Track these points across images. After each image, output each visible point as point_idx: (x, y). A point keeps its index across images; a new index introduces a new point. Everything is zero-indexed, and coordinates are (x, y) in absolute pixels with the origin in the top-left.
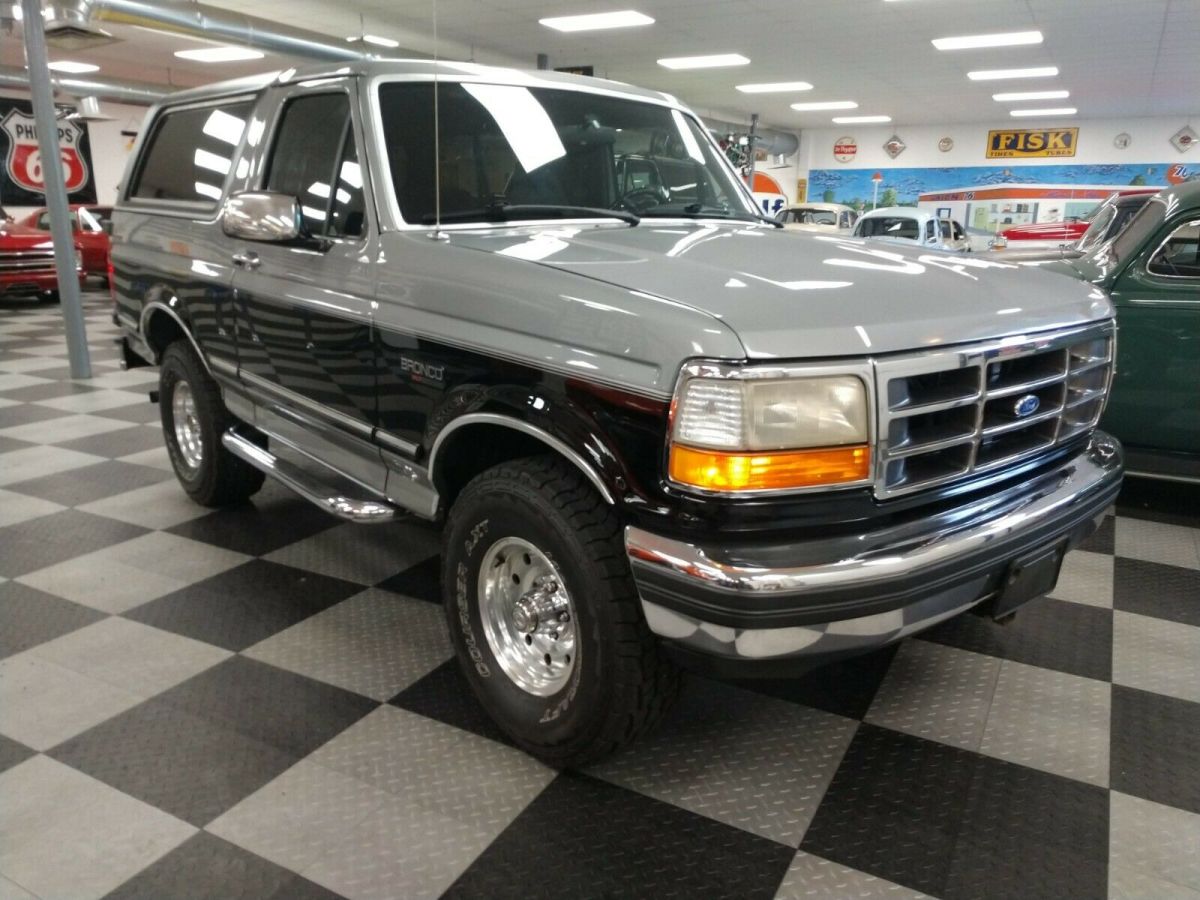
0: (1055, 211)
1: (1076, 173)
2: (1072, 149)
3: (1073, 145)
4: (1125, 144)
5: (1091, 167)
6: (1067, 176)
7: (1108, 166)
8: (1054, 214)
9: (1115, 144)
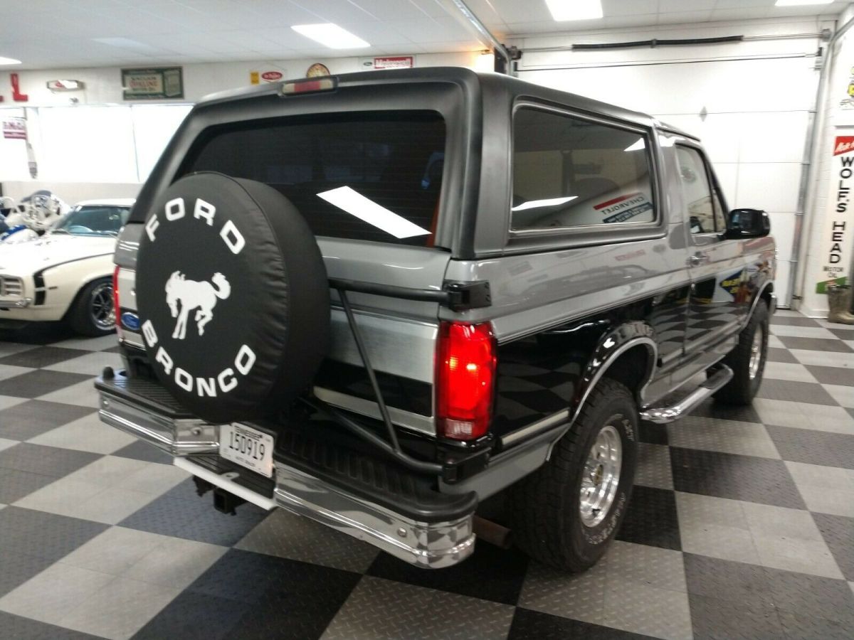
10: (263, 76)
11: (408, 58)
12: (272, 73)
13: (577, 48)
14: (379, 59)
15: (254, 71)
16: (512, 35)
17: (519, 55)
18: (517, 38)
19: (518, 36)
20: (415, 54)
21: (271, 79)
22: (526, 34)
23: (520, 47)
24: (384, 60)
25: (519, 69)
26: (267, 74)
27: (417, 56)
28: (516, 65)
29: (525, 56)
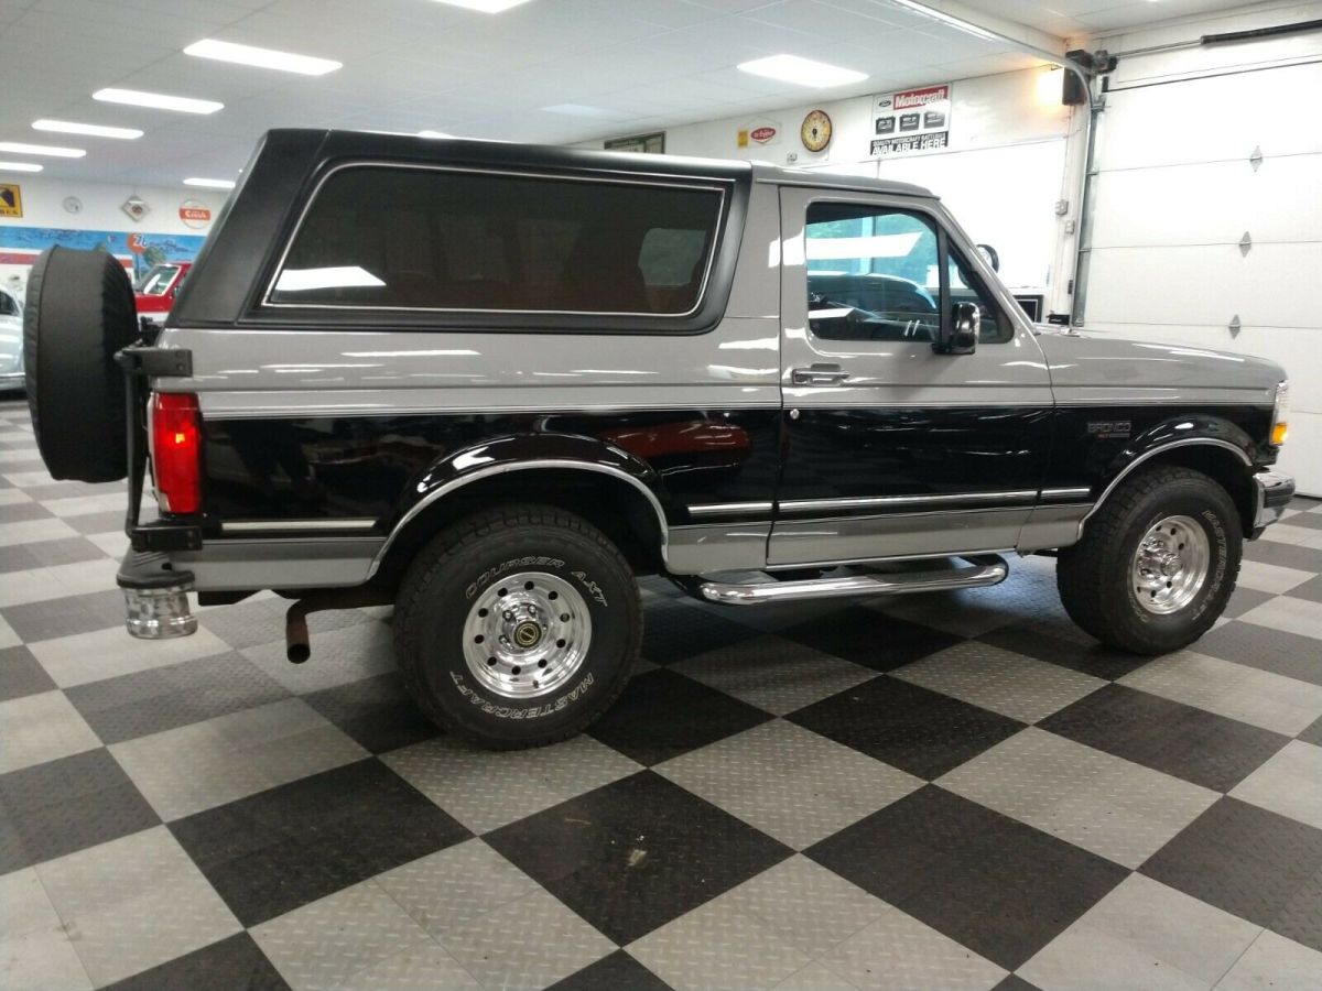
0: (17, 278)
1: (30, 237)
2: (17, 208)
3: (17, 203)
4: (77, 208)
5: (45, 230)
6: (20, 238)
7: (64, 231)
8: (16, 282)
9: (66, 208)
10: (753, 135)
11: (941, 88)
12: (763, 130)
13: (1209, 41)
14: (900, 95)
15: (744, 129)
16: (1101, 32)
17: (1112, 63)
18: (1112, 37)
19: (1109, 34)
20: (952, 82)
21: (762, 138)
22: (1124, 28)
23: (1112, 52)
24: (908, 95)
25: (1109, 88)
26: (758, 131)
27: (955, 83)
28: (1106, 81)
29: (1122, 65)
